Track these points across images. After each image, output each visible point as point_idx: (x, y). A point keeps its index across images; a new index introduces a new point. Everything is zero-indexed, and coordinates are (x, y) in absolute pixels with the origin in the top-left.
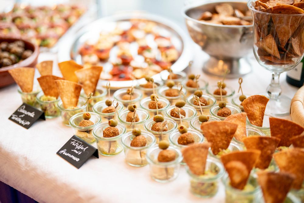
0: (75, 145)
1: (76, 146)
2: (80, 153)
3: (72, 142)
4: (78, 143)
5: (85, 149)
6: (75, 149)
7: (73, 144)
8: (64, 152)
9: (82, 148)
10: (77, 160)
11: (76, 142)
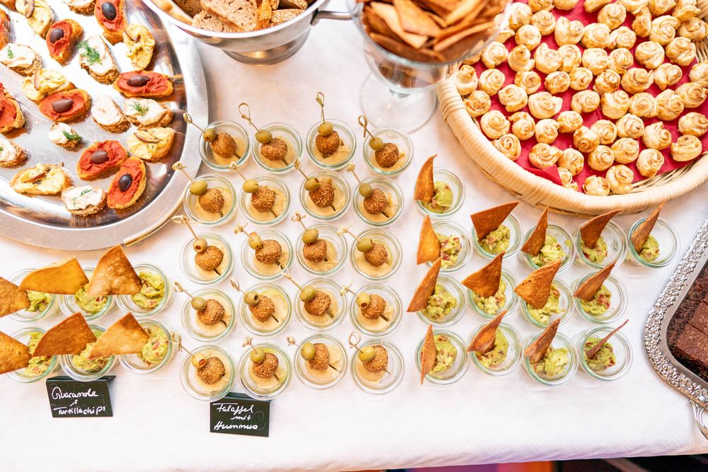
0: (228, 410)
1: (232, 410)
2: (249, 418)
3: (220, 408)
4: (230, 406)
5: (251, 409)
6: (236, 415)
7: (225, 410)
8: (220, 426)
9: (245, 410)
10: (255, 427)
11: (227, 406)
